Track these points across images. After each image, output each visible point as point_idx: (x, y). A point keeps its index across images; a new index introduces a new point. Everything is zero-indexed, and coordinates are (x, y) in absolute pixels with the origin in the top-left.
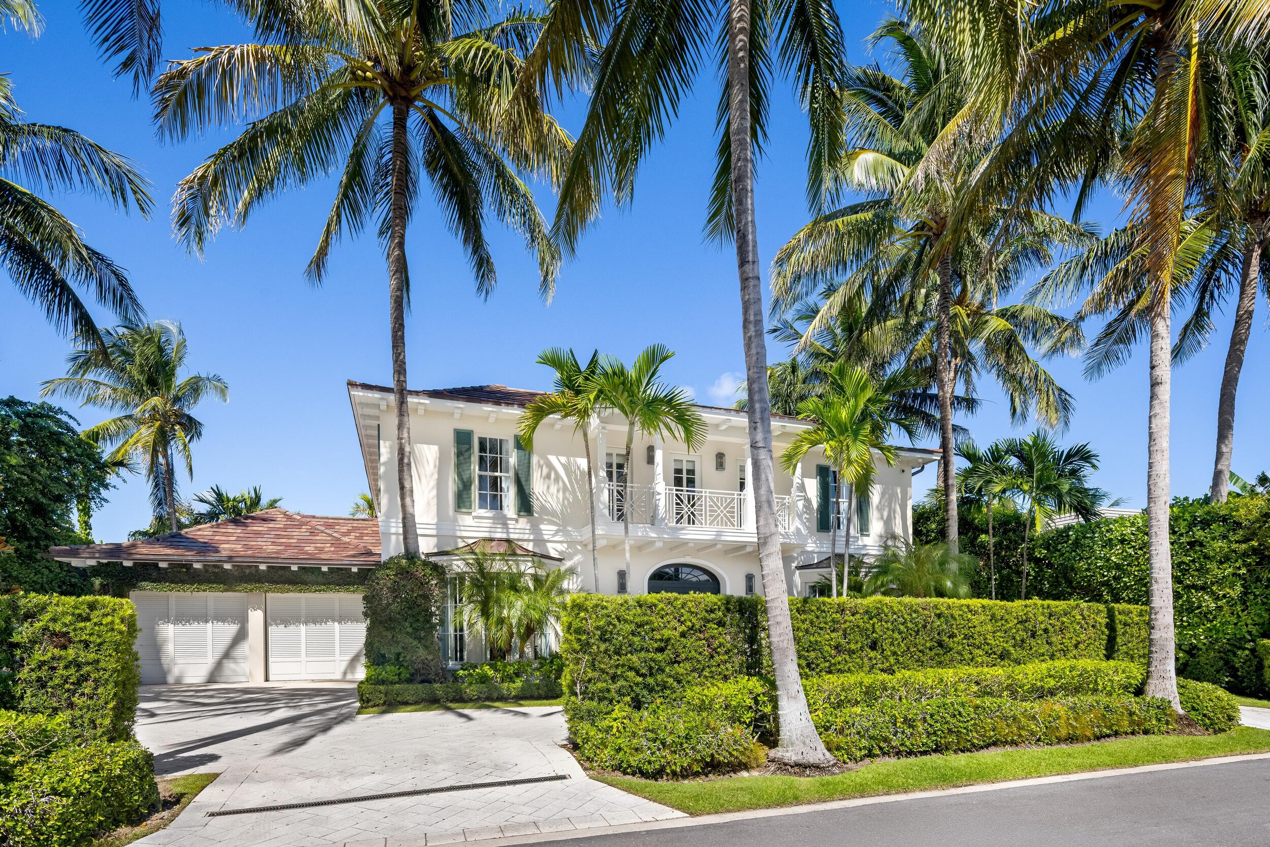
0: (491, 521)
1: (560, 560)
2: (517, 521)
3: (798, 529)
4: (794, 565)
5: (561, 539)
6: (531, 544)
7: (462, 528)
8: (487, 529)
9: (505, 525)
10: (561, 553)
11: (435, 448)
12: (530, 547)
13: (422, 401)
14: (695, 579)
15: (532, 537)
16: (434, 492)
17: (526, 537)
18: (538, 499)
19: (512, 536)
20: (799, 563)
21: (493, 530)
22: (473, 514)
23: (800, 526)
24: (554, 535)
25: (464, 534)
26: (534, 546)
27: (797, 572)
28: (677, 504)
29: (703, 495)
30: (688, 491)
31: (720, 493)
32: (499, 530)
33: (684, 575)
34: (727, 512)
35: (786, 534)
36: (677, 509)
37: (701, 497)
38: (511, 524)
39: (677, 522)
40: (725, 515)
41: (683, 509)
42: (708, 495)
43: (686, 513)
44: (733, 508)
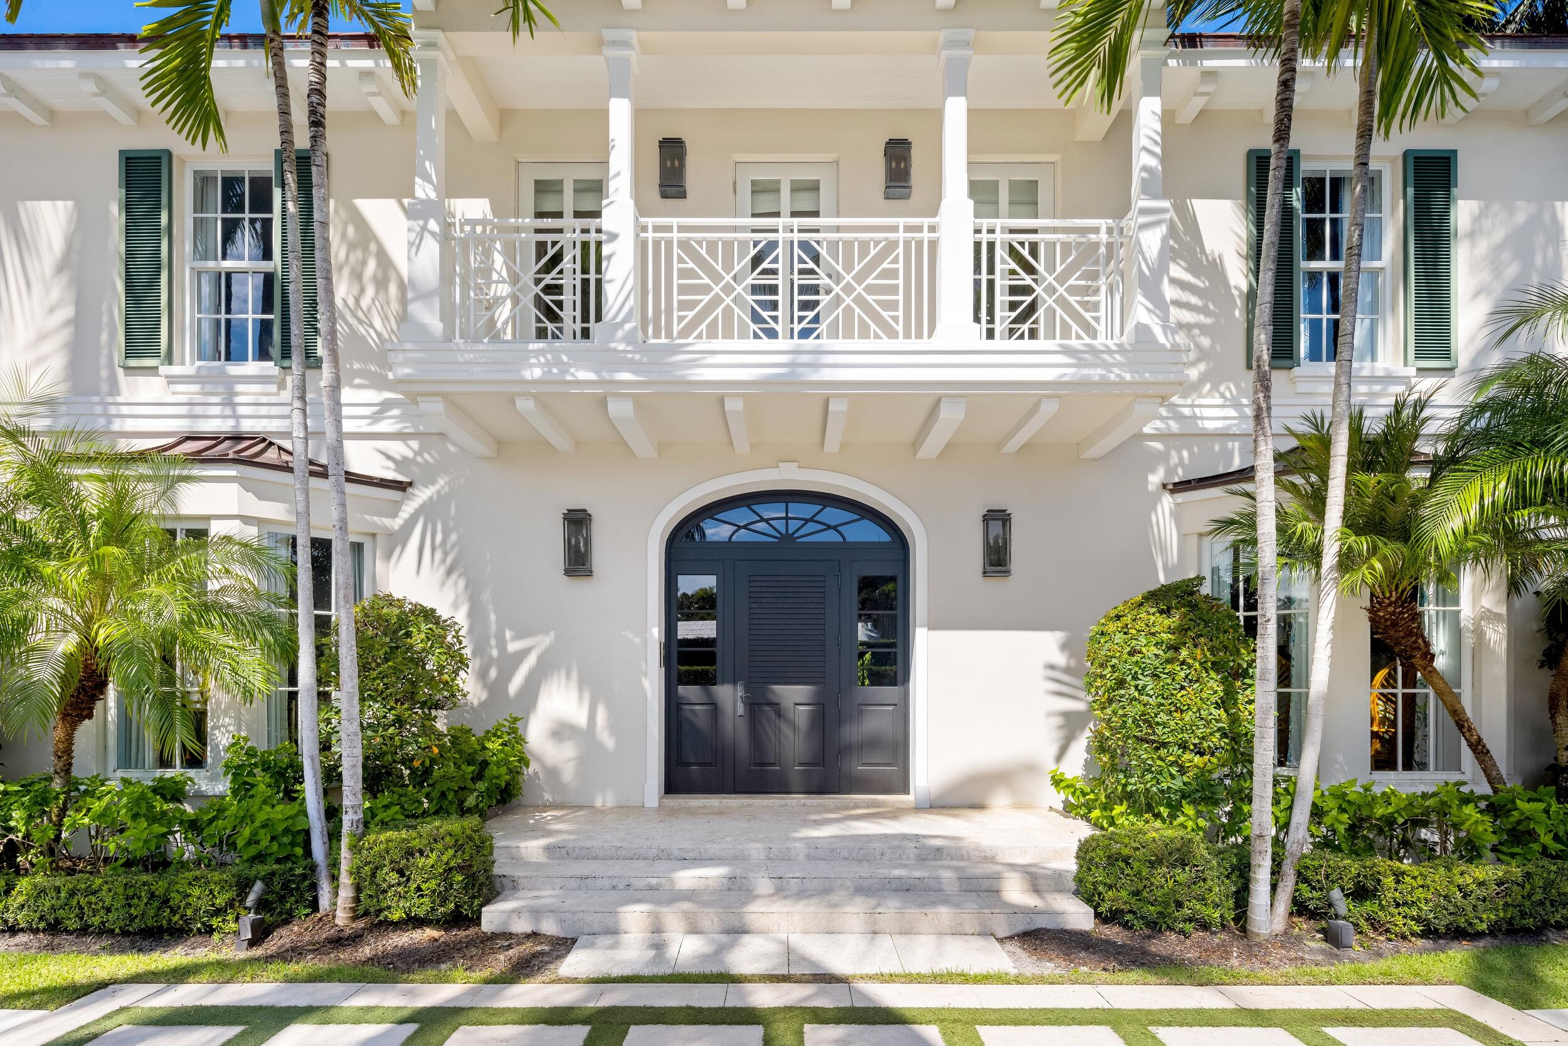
0: (196, 388)
1: (401, 486)
4: (1155, 479)
5: (399, 428)
7: (125, 410)
8: (183, 410)
10: (401, 464)
11: (67, 209)
14: (831, 537)
20: (1170, 471)
21: (198, 410)
22: (165, 371)
24: (376, 418)
25: (130, 425)
27: (1167, 501)
28: (684, 273)
29: (780, 236)
30: (735, 229)
31: (838, 229)
32: (216, 410)
33: (793, 525)
34: (870, 289)
35: (1092, 350)
36: (683, 289)
37: (773, 245)
38: (247, 393)
39: (685, 333)
40: (859, 301)
41: (706, 289)
42: (797, 236)
43: (716, 301)
44: (893, 274)
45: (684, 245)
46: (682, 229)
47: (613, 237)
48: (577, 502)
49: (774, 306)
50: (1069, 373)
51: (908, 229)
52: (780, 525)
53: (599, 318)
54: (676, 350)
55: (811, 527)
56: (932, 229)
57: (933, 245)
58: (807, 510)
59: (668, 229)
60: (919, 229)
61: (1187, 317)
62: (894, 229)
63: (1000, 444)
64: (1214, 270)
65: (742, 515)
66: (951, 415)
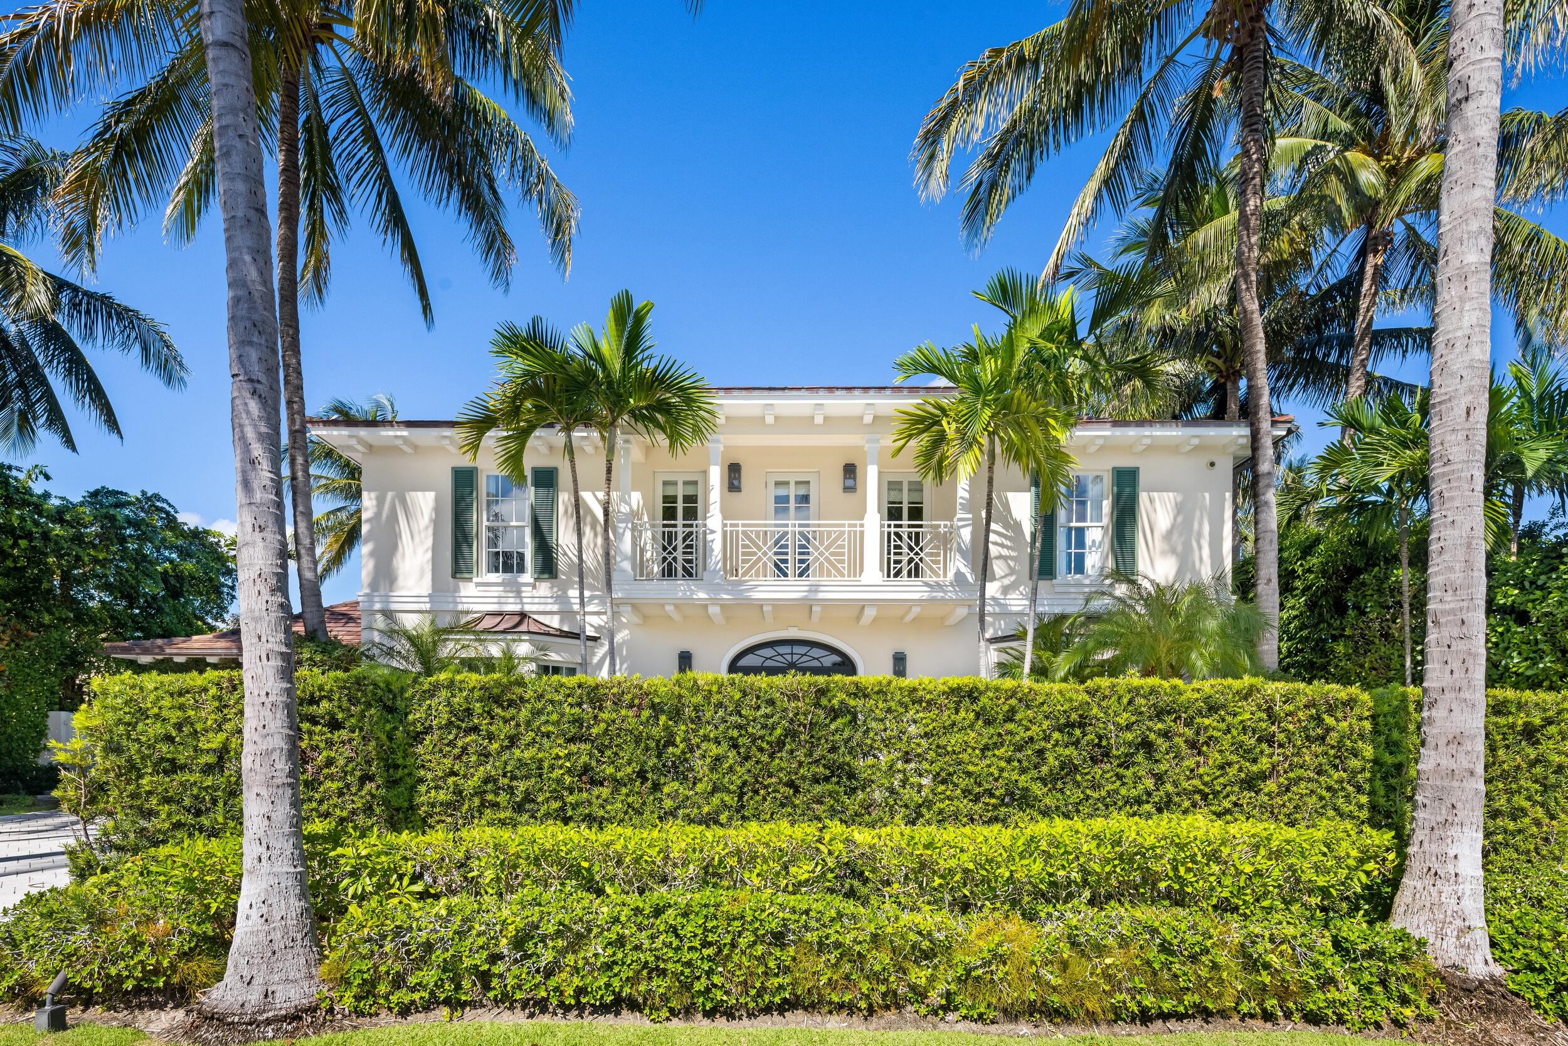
0: (502, 588)
1: (596, 639)
2: (534, 587)
3: (959, 575)
5: (596, 609)
6: (557, 618)
7: (464, 600)
9: (519, 594)
10: (597, 629)
11: (431, 496)
12: (555, 622)
13: (399, 433)
15: (555, 608)
16: (429, 554)
17: (548, 608)
18: (565, 554)
19: (527, 608)
21: (501, 600)
22: (475, 580)
23: (964, 569)
25: (466, 608)
26: (562, 621)
28: (744, 546)
29: (790, 529)
30: (766, 525)
31: (819, 526)
32: (511, 600)
33: (796, 657)
34: (832, 554)
35: (938, 584)
36: (744, 554)
37: (786, 533)
38: (527, 591)
39: (744, 575)
40: (827, 559)
41: (754, 554)
42: (797, 529)
43: (759, 559)
44: (843, 547)
45: (744, 533)
46: (744, 525)
47: (713, 532)
48: (685, 647)
49: (785, 561)
50: (926, 596)
51: (850, 525)
52: (789, 657)
53: (705, 569)
54: (741, 583)
55: (805, 658)
56: (862, 526)
57: (862, 533)
58: (803, 650)
59: (737, 525)
60: (855, 526)
61: (1005, 552)
62: (843, 526)
63: (902, 618)
64: (1017, 527)
65: (768, 652)
66: (870, 613)
